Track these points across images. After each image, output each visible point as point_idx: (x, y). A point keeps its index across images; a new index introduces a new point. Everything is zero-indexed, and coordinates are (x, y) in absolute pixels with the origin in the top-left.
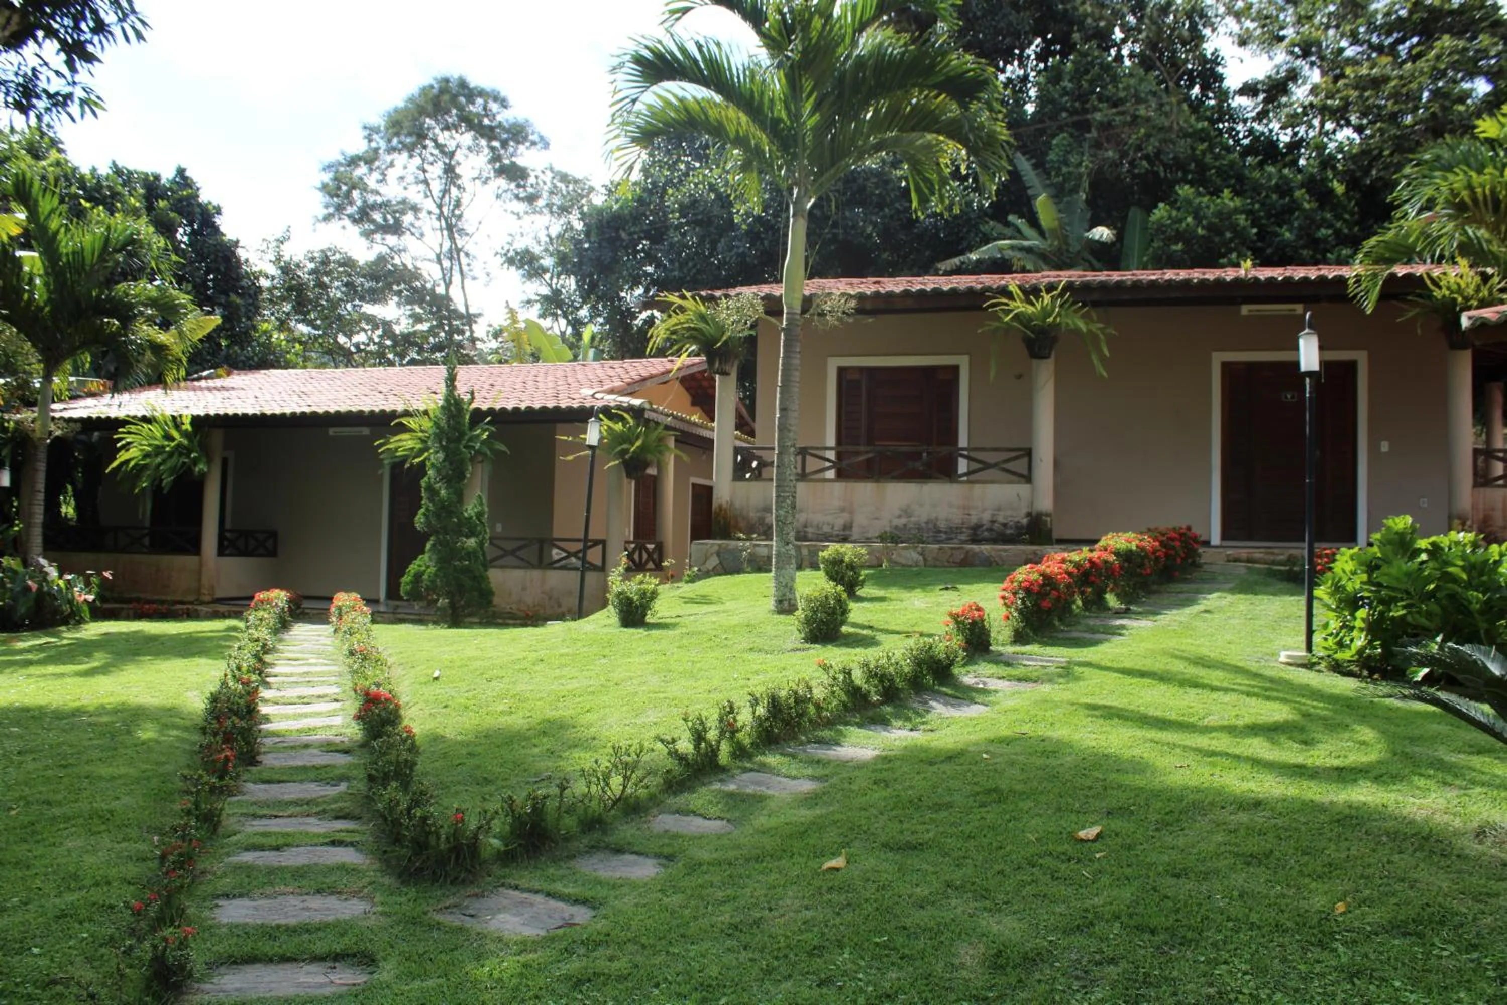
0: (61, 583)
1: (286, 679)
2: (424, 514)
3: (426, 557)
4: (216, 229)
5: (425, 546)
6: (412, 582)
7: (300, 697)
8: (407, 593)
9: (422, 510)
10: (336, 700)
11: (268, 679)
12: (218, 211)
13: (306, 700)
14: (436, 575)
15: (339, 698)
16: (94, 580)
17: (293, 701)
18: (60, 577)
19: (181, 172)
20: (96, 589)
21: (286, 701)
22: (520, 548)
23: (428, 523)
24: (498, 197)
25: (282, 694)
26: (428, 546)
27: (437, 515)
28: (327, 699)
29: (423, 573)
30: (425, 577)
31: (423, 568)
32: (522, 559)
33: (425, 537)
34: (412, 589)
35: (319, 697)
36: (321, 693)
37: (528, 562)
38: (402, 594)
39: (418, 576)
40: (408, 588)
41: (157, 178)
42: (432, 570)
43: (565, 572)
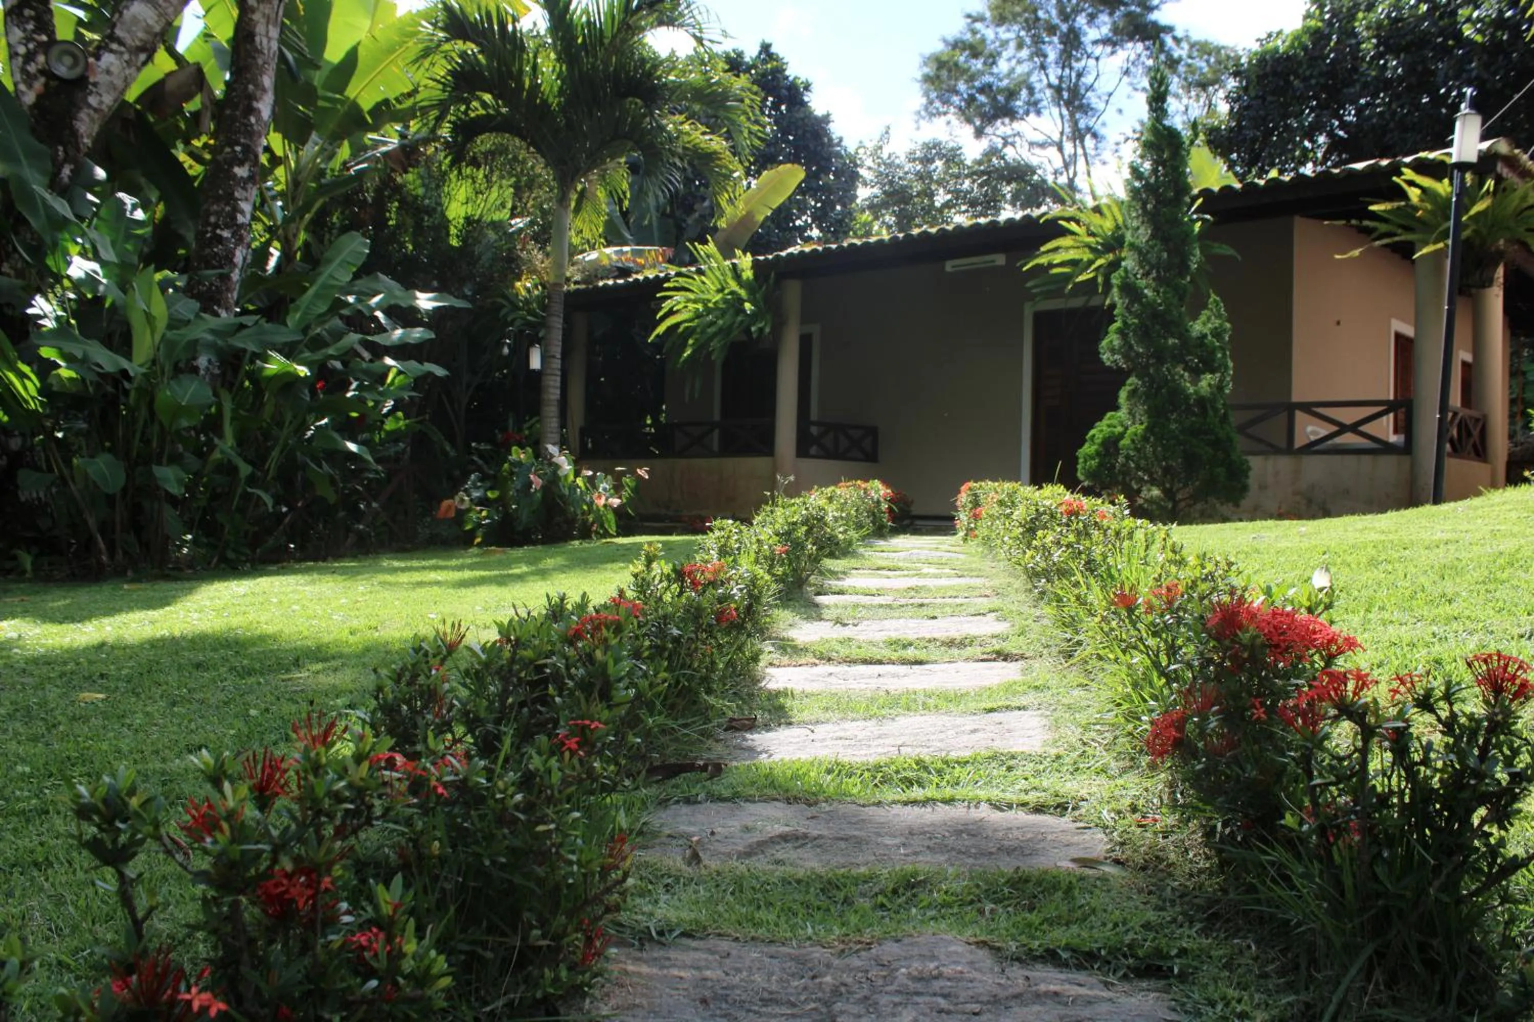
0: (579, 481)
1: (866, 600)
2: (1120, 331)
3: (1122, 413)
4: (804, 104)
5: (1116, 397)
6: (1098, 454)
7: (893, 644)
8: (1091, 475)
9: (1118, 324)
10: (1004, 656)
11: (820, 599)
12: (807, 87)
13: (910, 653)
14: (1145, 439)
15: (1009, 647)
16: (627, 480)
17: (877, 654)
18: (577, 474)
19: (766, 48)
20: (626, 493)
21: (855, 653)
22: (1253, 422)
23: (1127, 350)
24: (1127, 72)
25: (847, 632)
26: (1123, 394)
27: (1144, 333)
28: (976, 651)
29: (1121, 436)
30: (1125, 442)
31: (1119, 429)
32: (1260, 441)
33: (1118, 377)
34: (1101, 465)
35: (950, 643)
36: (956, 635)
37: (1271, 445)
38: (1080, 476)
39: (1111, 444)
40: (1094, 463)
41: (740, 55)
42: (1140, 428)
43: (1337, 458)
